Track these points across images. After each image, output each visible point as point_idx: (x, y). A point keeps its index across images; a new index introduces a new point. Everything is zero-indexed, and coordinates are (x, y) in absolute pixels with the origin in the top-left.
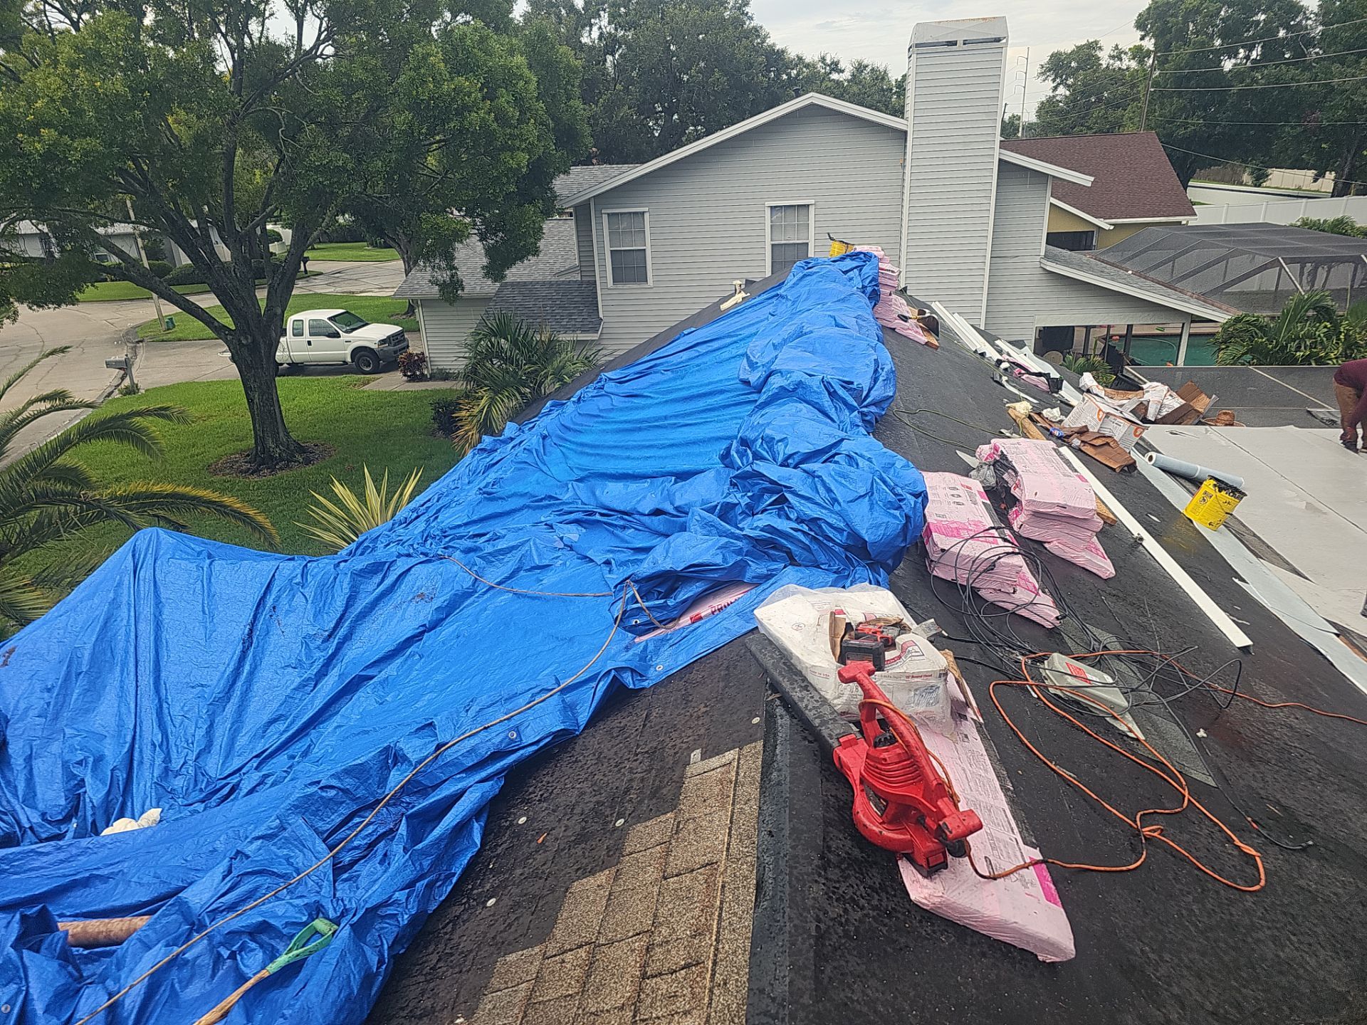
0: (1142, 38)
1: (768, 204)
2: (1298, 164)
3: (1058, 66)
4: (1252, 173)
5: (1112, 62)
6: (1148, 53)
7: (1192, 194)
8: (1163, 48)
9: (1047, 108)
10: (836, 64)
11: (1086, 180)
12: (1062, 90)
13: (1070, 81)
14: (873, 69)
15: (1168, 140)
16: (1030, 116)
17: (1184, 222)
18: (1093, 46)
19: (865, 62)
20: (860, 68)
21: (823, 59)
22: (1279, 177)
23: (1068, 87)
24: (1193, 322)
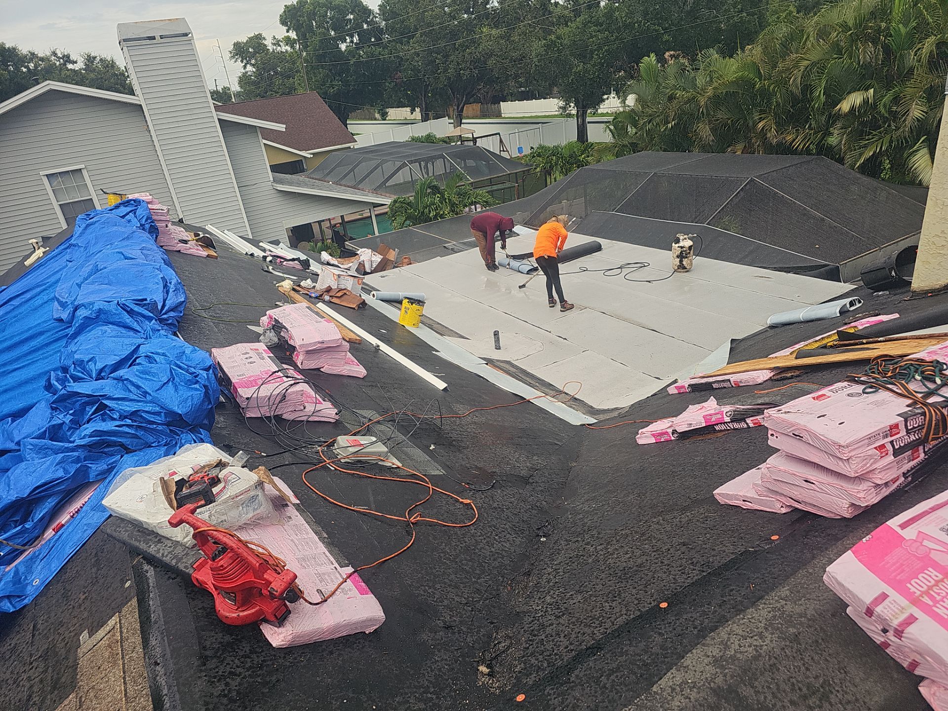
0: (288, 31)
1: (42, 173)
2: (400, 105)
3: (240, 51)
4: (379, 113)
5: (275, 47)
6: (294, 41)
7: (352, 129)
8: (303, 37)
9: (244, 80)
10: (68, 56)
11: (281, 127)
12: (249, 68)
13: (253, 61)
14: (101, 60)
15: (325, 96)
16: (235, 88)
17: (352, 147)
18: (259, 37)
19: (93, 55)
20: (90, 59)
21: (54, 54)
22: (394, 113)
23: (253, 65)
24: (374, 207)
